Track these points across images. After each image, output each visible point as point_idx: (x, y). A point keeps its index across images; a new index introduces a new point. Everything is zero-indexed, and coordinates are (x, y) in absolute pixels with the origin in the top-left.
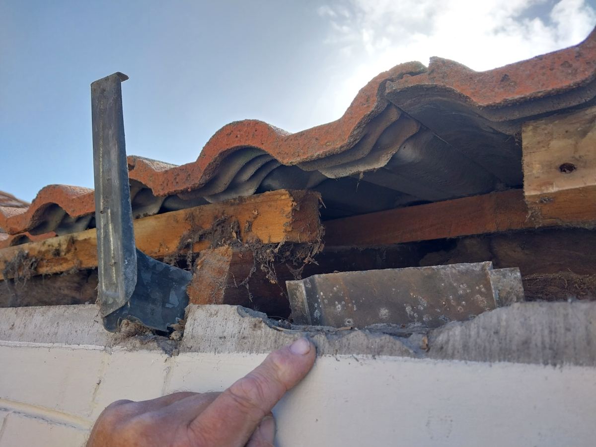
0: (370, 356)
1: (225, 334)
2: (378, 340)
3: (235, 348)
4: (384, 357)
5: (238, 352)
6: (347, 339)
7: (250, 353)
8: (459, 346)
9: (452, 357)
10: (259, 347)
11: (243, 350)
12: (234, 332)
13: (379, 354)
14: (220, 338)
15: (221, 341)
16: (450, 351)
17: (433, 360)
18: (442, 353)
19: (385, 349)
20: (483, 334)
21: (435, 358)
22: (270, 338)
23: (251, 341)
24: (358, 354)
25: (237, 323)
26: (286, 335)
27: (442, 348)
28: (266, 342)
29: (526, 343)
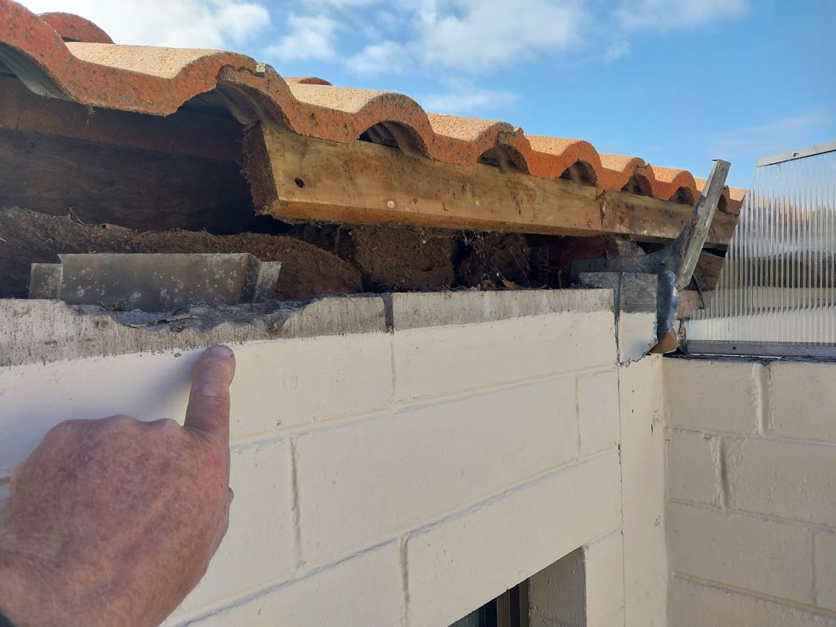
0: (238, 343)
1: (54, 338)
2: (242, 329)
3: (78, 352)
4: (249, 342)
5: (85, 357)
6: (216, 331)
7: (104, 357)
8: (297, 328)
9: (294, 336)
10: (115, 348)
11: (92, 354)
12: (69, 335)
13: (244, 340)
14: (47, 343)
15: (50, 347)
16: (292, 332)
17: (282, 340)
18: (289, 334)
19: (249, 336)
20: (310, 319)
21: (284, 338)
22: (128, 337)
23: (101, 342)
24: (228, 342)
25: (70, 322)
26: (148, 332)
27: (287, 330)
28: (124, 343)
29: (331, 323)
